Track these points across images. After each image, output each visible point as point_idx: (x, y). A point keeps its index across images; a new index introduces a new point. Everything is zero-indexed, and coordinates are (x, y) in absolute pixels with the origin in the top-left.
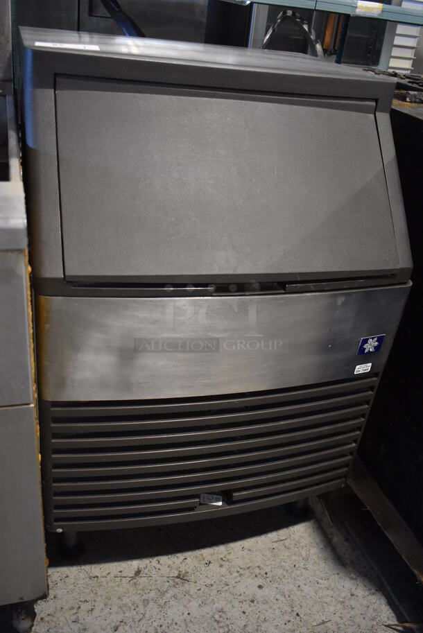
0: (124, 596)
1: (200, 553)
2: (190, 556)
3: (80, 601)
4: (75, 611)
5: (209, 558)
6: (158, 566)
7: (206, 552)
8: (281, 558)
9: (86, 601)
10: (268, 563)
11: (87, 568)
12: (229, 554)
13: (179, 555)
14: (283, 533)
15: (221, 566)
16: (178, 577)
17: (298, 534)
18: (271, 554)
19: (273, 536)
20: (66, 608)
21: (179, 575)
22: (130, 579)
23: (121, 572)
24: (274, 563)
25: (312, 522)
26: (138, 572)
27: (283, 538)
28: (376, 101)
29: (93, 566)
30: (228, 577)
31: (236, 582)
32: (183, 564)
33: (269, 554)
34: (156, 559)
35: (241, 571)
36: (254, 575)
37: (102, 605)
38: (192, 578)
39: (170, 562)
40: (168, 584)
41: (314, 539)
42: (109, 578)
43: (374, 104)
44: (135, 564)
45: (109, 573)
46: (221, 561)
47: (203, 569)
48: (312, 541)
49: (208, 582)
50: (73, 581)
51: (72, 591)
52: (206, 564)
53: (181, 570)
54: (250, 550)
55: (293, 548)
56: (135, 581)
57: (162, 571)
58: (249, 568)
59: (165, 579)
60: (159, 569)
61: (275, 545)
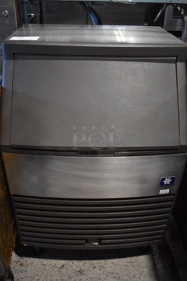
0: (54, 276)
1: (92, 262)
2: (87, 263)
3: (36, 275)
4: (32, 279)
5: (96, 265)
6: (72, 265)
7: (95, 262)
8: (129, 271)
9: (37, 275)
10: (122, 272)
11: (42, 260)
12: (105, 264)
13: (83, 261)
14: (134, 259)
15: (100, 270)
16: (79, 272)
17: (141, 260)
19: (129, 259)
20: (29, 277)
21: (80, 270)
22: (58, 268)
23: (56, 264)
24: (125, 273)
25: (149, 255)
26: (63, 266)
27: (133, 261)
28: (177, 57)
29: (45, 260)
30: (102, 276)
31: (104, 279)
32: (83, 266)
33: (124, 268)
34: (72, 261)
35: (108, 274)
36: (114, 277)
37: (43, 278)
38: (85, 273)
39: (78, 264)
40: (74, 274)
41: (148, 264)
42: (50, 267)
43: (175, 58)
44: (63, 262)
45: (51, 264)
46: (100, 267)
47: (91, 269)
49: (92, 276)
50: (35, 265)
51: (34, 269)
52: (94, 267)
53: (81, 268)
54: (115, 264)
55: (136, 267)
56: (60, 270)
57: (73, 268)
58: (112, 273)
59: (73, 271)
60: (72, 266)
61: (128, 264)
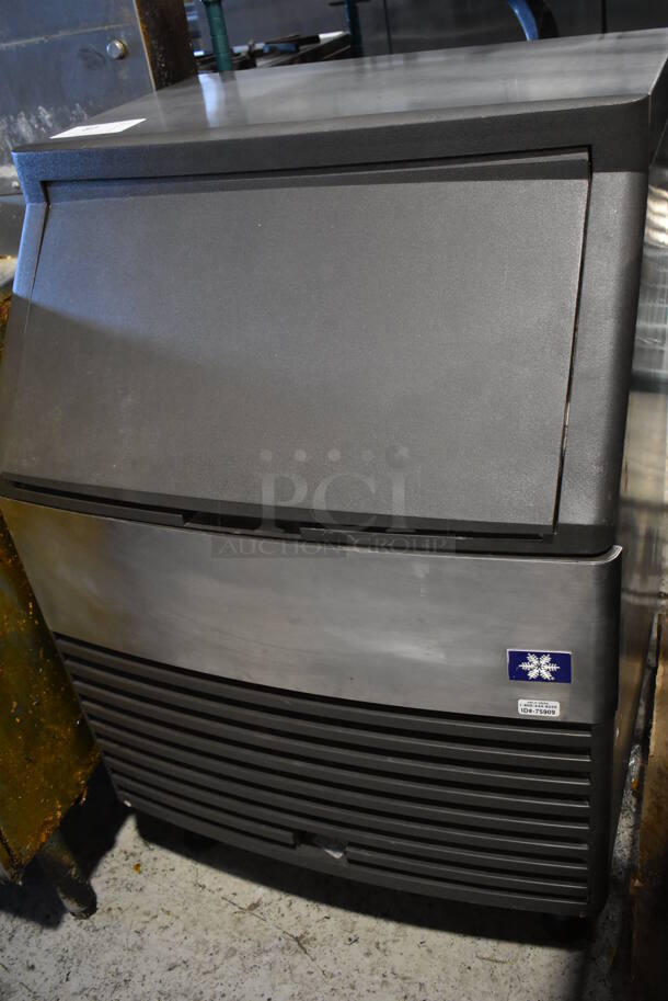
0: (213, 930)
1: (355, 919)
2: (336, 917)
3: (163, 909)
4: (147, 918)
5: (360, 933)
6: (285, 910)
7: (364, 922)
8: (470, 989)
9: (168, 913)
10: (440, 986)
11: (202, 868)
12: (394, 941)
13: (324, 908)
14: (507, 949)
15: (368, 954)
16: (297, 939)
17: (531, 964)
18: (458, 975)
19: (486, 946)
20: (142, 910)
21: (302, 937)
22: (237, 909)
23: (235, 894)
24: (450, 991)
25: (576, 953)
26: (254, 906)
27: (501, 959)
28: (589, 149)
29: (211, 871)
30: (363, 975)
31: (368, 991)
32: (319, 924)
33: (455, 973)
34: (289, 898)
35: (390, 978)
36: (404, 995)
37: (181, 927)
38: (313, 951)
39: (304, 912)
40: (276, 941)
41: (552, 986)
42: (214, 896)
43: (584, 156)
44: (260, 892)
45: (220, 889)
46: (373, 947)
47: (340, 944)
48: (547, 988)
49: (331, 968)
50: (174, 879)
51: (166, 890)
52: (350, 940)
53: (310, 930)
54: (430, 951)
55: (503, 982)
56: (241, 915)
57: (283, 921)
58: (404, 979)
59: (279, 933)
60: (283, 915)
61: (479, 963)
